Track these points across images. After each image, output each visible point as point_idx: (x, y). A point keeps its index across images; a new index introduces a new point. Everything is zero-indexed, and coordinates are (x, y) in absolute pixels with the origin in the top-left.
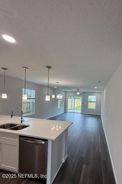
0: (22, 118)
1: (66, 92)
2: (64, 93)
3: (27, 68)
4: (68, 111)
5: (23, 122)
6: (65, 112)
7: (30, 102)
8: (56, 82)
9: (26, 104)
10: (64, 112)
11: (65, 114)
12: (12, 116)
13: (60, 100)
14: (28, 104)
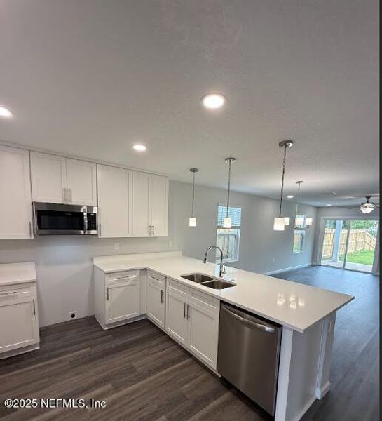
0: (221, 267)
1: (318, 208)
2: (312, 211)
3: (234, 159)
4: (323, 262)
5: (222, 275)
6: (313, 266)
7: (228, 235)
8: (297, 182)
9: (222, 239)
10: (308, 264)
11: (313, 268)
12: (205, 259)
13: (300, 232)
14: (226, 240)
